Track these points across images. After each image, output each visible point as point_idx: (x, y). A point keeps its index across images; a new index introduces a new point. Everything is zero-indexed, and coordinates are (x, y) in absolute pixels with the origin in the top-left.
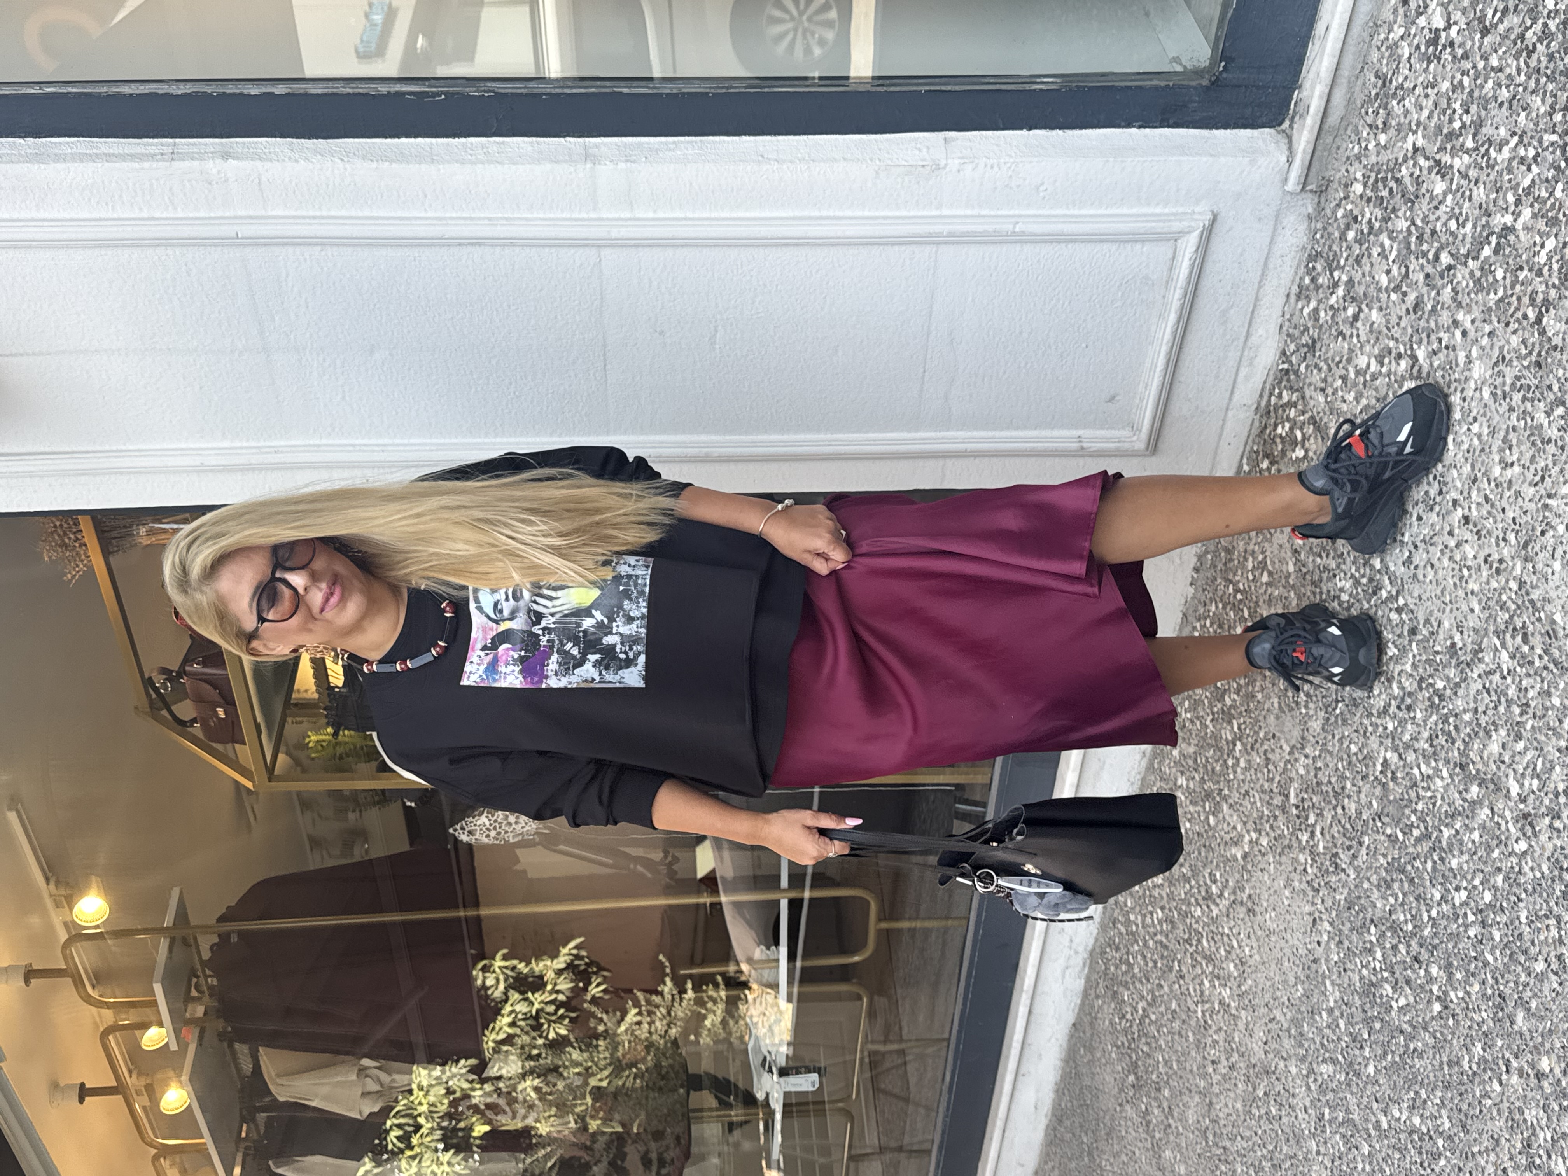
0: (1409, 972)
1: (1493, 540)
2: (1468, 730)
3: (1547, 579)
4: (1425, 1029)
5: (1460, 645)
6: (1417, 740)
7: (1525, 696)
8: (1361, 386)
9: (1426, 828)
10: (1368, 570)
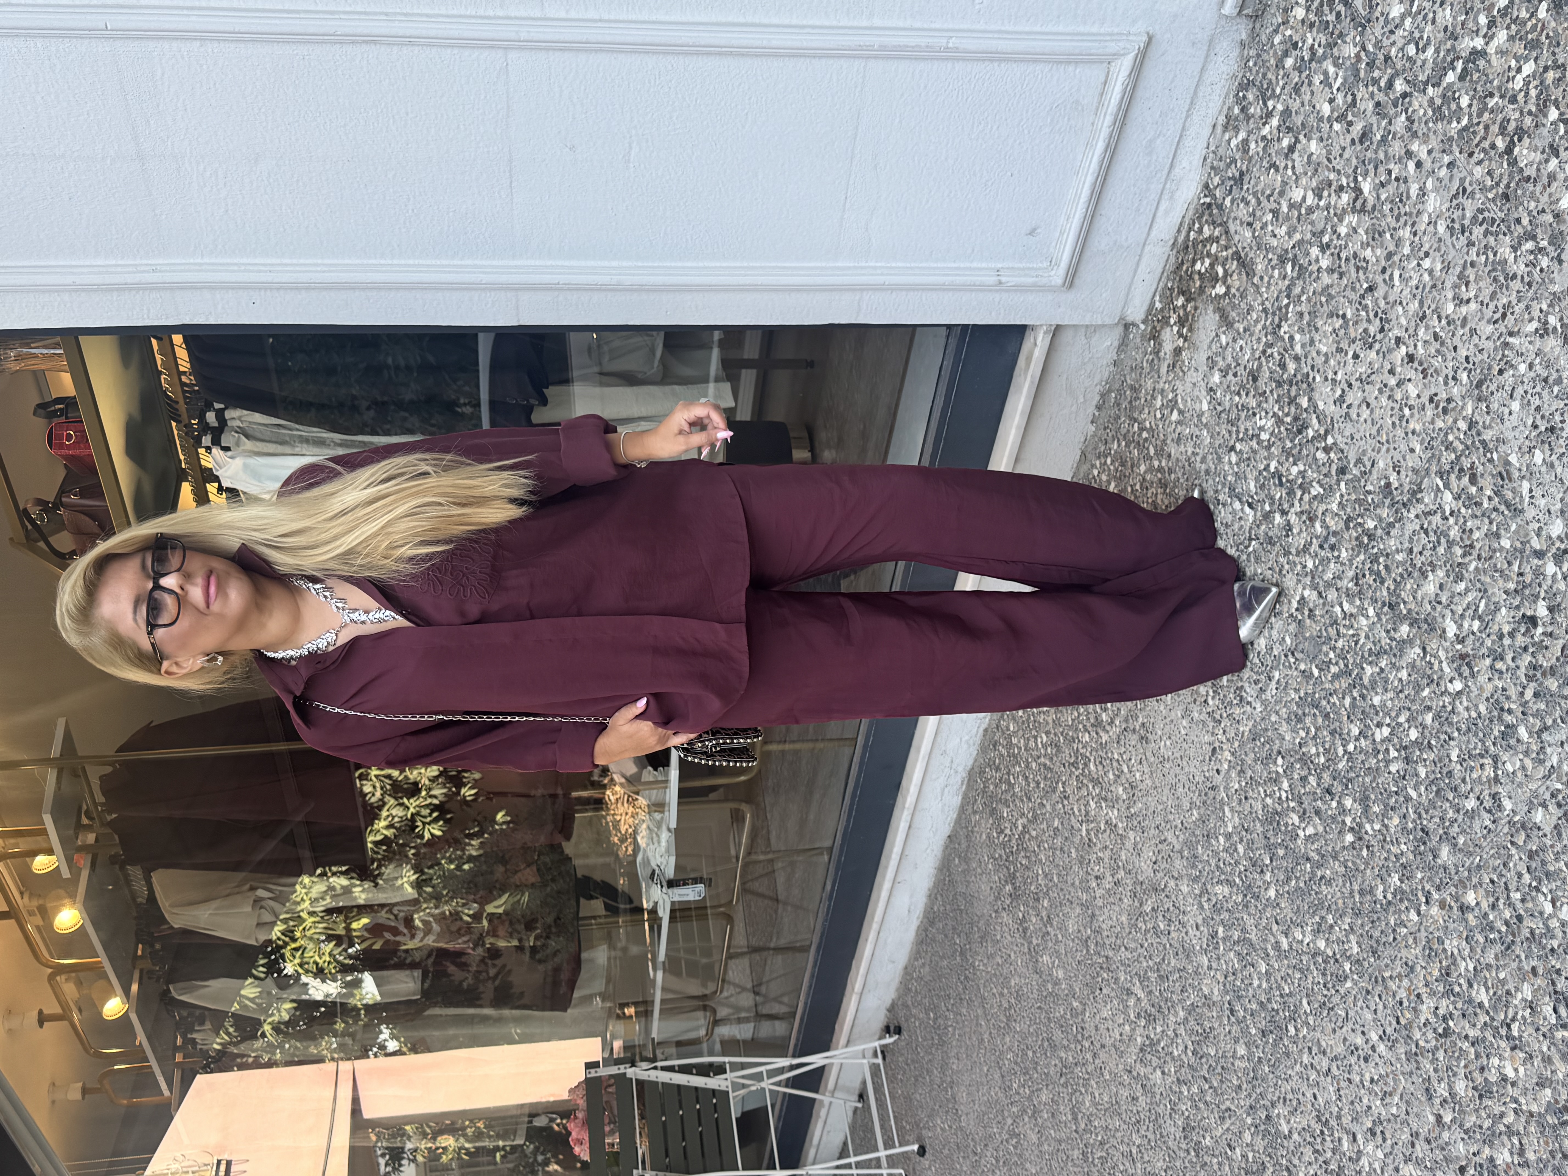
0: (1319, 803)
1: (1441, 379)
2: (1400, 570)
3: (1502, 420)
4: (1335, 858)
5: (1395, 484)
6: (1340, 578)
7: (1469, 538)
8: (1295, 221)
9: (1346, 666)
10: (1293, 409)
